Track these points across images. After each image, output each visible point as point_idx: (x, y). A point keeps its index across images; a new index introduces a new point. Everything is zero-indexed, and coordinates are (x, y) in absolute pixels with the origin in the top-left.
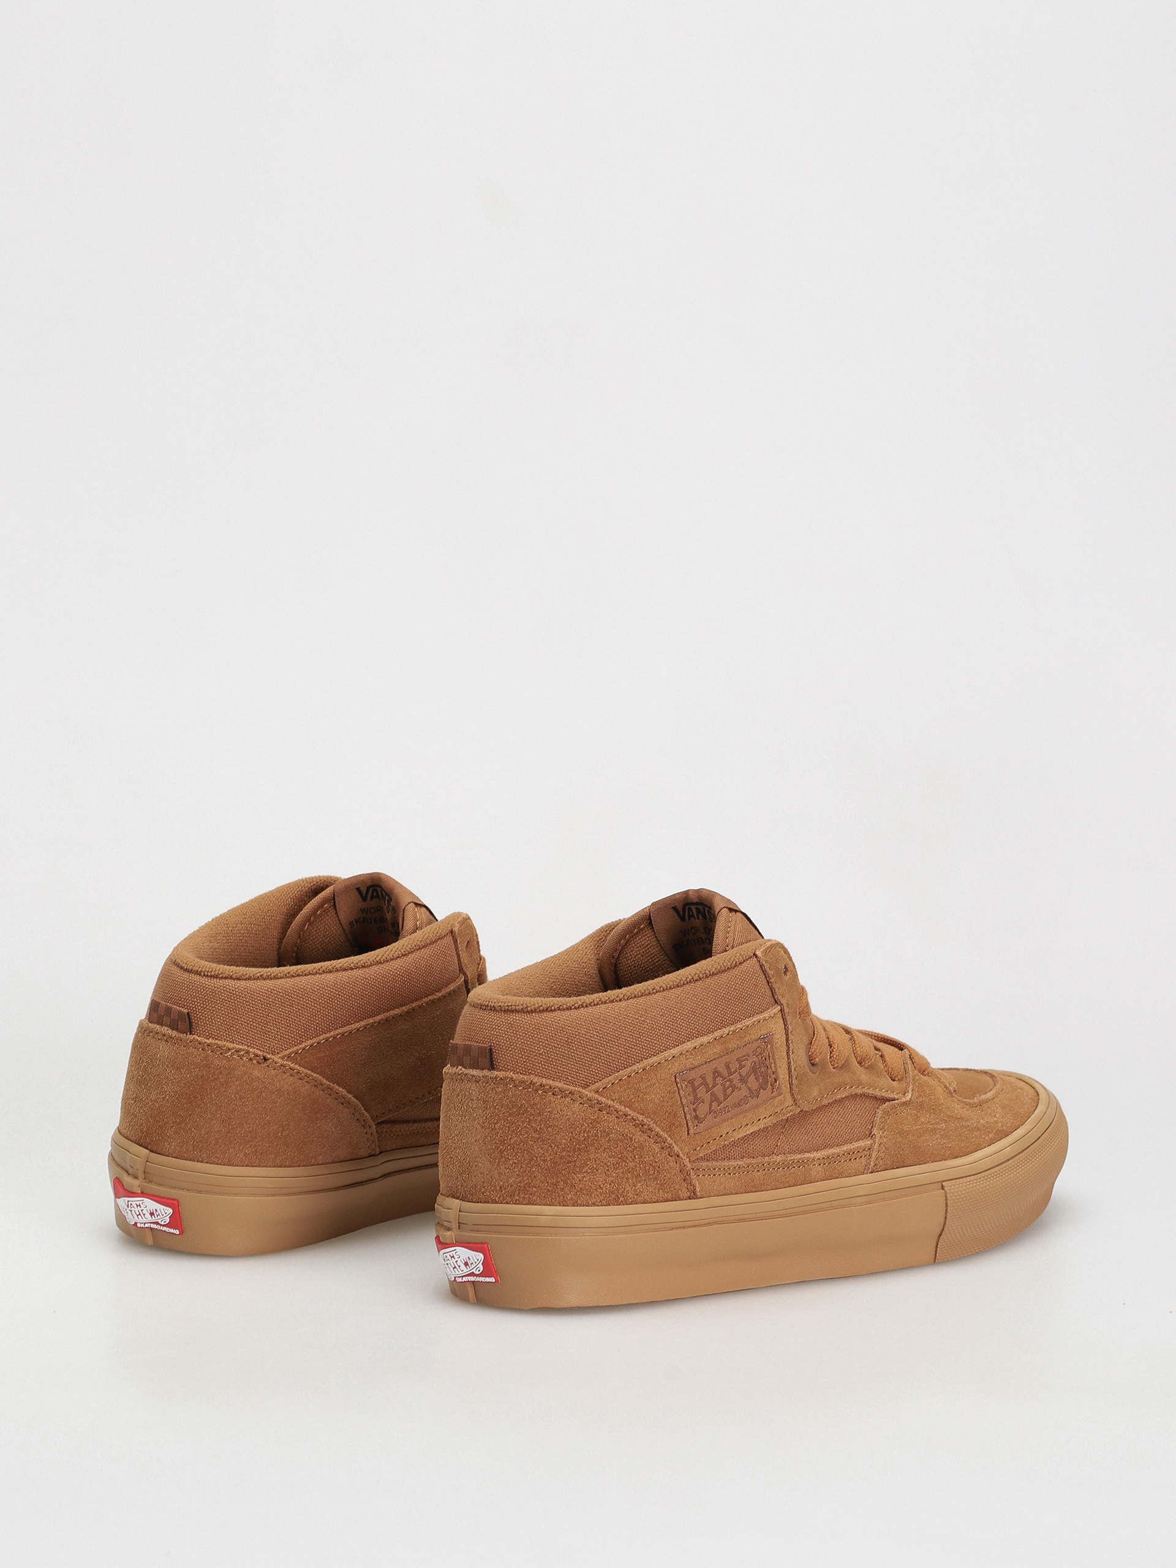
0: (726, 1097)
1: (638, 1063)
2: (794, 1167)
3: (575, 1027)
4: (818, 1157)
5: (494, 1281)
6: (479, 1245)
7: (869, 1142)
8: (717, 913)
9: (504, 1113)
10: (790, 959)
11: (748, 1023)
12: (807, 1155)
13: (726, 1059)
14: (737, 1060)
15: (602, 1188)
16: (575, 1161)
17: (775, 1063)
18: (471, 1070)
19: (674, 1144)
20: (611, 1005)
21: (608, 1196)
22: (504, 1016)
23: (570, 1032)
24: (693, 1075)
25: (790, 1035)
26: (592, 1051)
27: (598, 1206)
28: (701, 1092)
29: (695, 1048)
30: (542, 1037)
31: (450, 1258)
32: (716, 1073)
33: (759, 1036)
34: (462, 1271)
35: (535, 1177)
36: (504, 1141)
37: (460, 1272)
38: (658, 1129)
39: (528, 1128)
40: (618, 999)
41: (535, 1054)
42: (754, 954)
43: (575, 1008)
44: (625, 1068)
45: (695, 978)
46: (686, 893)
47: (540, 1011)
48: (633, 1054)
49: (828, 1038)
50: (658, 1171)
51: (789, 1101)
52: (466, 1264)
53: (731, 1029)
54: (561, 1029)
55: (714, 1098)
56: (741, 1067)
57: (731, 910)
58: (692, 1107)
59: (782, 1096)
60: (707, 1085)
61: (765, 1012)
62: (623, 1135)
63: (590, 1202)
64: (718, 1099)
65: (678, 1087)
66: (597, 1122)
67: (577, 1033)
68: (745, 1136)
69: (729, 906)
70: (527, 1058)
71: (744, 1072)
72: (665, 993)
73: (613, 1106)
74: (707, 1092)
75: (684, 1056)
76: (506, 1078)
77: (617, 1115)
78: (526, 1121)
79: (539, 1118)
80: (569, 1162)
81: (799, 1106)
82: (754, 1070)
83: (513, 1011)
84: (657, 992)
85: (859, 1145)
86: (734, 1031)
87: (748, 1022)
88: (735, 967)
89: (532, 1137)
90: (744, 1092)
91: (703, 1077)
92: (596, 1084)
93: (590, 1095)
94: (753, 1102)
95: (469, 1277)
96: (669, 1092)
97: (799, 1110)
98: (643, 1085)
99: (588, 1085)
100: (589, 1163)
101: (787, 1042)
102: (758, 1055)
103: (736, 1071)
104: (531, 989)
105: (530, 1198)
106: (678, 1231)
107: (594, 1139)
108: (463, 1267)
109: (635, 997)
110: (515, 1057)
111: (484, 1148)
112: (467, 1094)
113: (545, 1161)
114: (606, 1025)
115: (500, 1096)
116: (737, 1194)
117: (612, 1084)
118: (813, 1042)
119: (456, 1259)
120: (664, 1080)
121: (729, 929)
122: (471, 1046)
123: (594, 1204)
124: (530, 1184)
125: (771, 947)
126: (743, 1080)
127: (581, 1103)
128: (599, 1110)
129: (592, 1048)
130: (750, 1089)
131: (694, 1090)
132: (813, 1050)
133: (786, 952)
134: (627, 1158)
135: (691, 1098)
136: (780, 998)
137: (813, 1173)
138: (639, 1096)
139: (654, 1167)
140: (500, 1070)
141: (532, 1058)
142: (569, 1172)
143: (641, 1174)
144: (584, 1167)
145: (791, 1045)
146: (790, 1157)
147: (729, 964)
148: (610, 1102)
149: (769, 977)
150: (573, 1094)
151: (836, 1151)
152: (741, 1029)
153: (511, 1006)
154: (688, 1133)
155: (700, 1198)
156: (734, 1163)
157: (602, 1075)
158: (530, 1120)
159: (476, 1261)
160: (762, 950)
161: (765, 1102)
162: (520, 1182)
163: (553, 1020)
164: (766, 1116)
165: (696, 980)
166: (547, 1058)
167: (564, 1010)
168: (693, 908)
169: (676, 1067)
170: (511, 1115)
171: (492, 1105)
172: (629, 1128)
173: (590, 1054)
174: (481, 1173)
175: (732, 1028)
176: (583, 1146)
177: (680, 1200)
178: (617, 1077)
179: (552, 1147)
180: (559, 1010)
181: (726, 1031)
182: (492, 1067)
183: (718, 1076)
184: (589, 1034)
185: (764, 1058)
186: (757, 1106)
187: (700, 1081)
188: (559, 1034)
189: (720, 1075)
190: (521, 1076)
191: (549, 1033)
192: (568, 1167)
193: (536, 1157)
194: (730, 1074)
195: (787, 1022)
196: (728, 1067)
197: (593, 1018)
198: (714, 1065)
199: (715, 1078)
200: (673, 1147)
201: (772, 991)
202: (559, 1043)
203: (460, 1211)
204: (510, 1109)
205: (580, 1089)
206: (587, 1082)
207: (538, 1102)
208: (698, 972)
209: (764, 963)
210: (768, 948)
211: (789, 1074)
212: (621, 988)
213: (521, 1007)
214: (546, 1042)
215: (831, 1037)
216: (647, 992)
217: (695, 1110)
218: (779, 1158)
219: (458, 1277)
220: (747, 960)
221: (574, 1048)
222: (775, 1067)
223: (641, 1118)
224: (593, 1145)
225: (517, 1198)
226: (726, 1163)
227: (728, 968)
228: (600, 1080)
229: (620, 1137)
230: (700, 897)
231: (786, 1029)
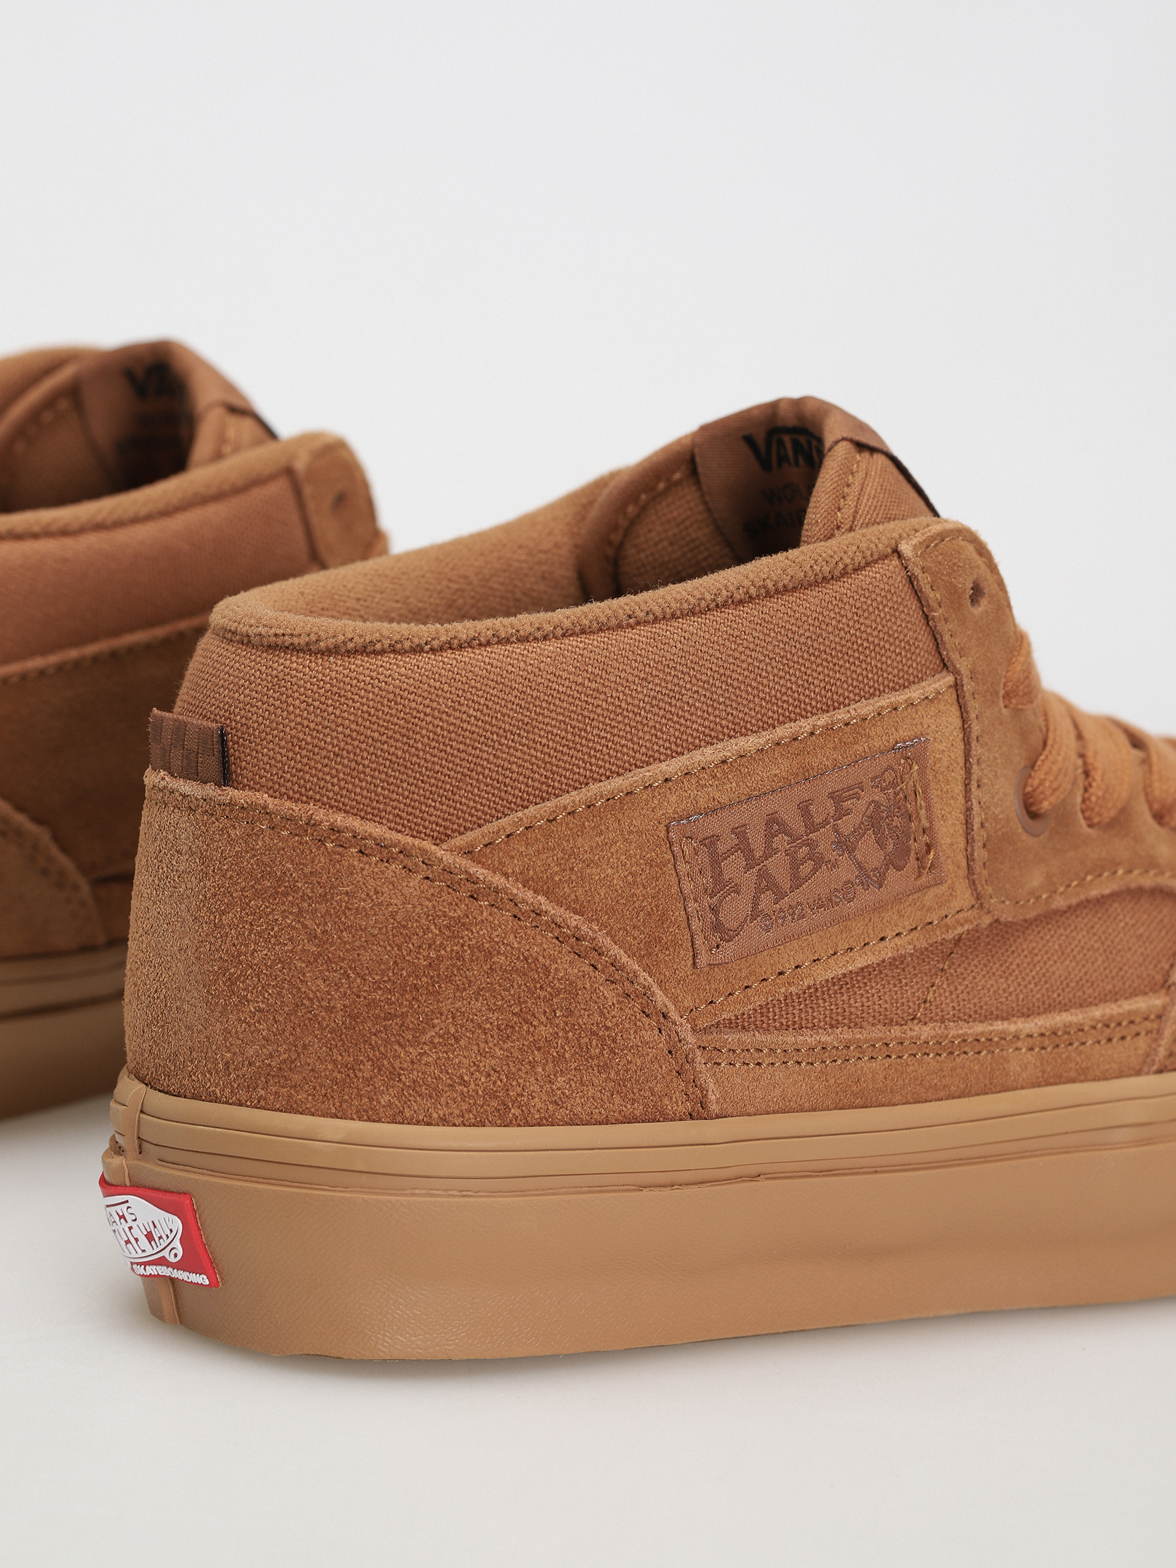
0: (797, 882)
1: (576, 789)
2: (965, 1053)
3: (425, 694)
4: (1027, 1031)
5: (207, 1283)
6: (176, 1198)
7: (1157, 1001)
8: (826, 450)
9: (243, 889)
10: (993, 567)
11: (865, 711)
12: (999, 1026)
13: (801, 792)
14: (831, 795)
15: (465, 1084)
16: (404, 1015)
17: (929, 808)
18: (182, 782)
19: (655, 988)
20: (519, 648)
21: (480, 1102)
22: (266, 658)
23: (413, 705)
24: (712, 825)
25: (974, 744)
26: (463, 755)
27: (454, 1125)
28: (733, 868)
29: (724, 762)
30: (346, 715)
31: (117, 1218)
32: (774, 824)
33: (892, 741)
34: (143, 1251)
35: (305, 1046)
36: (239, 956)
37: (140, 1254)
38: (615, 950)
39: (294, 928)
40: (539, 634)
41: (324, 753)
42: (896, 552)
43: (432, 649)
44: (543, 799)
45: (737, 597)
46: (774, 406)
47: (348, 652)
48: (564, 769)
49: (1082, 756)
50: (612, 1051)
51: (964, 897)
52: (150, 1237)
53: (819, 723)
54: (391, 696)
55: (766, 883)
56: (841, 813)
57: (861, 447)
58: (707, 901)
59: (946, 885)
60: (748, 852)
61: (913, 687)
62: (526, 959)
63: (435, 1115)
64: (776, 885)
65: (672, 852)
66: (463, 924)
67: (428, 710)
68: (844, 975)
69: (857, 438)
70: (305, 760)
71: (847, 825)
72: (658, 628)
73: (505, 890)
74: (748, 868)
75: (694, 781)
76: (253, 806)
77: (516, 911)
78: (291, 913)
79: (322, 908)
80: (390, 1016)
81: (989, 912)
82: (874, 821)
83: (287, 648)
84: (638, 623)
85: (1133, 1007)
86: (829, 728)
87: (866, 708)
88: (842, 576)
89: (303, 951)
90: (846, 871)
91: (740, 832)
92: (469, 833)
93: (448, 858)
94: (867, 897)
95: (158, 1268)
96: (650, 863)
97: (987, 920)
98: (583, 843)
99: (448, 836)
100: (436, 1021)
101: (966, 761)
102: (886, 788)
103: (826, 822)
104: (397, 601)
105: (290, 1096)
106: (657, 1192)
107: (453, 965)
108: (144, 1242)
109: (583, 632)
110: (279, 757)
111: (195, 968)
112: (171, 837)
113: (330, 1010)
114: (502, 695)
115: (237, 849)
116: (815, 1110)
117: (508, 836)
118: (1039, 763)
119: (130, 1223)
120: (640, 833)
121: (846, 490)
122: (185, 724)
123: (444, 1121)
124: (292, 1062)
125: (942, 536)
126: (846, 845)
127: (427, 878)
128: (472, 896)
129: (462, 747)
130: (860, 866)
131: (716, 861)
132: (1036, 783)
133: (982, 550)
134: (534, 1015)
135: (707, 880)
136: (954, 656)
137: (1014, 1067)
138: (572, 869)
139: (602, 1039)
140: (244, 786)
141: (316, 762)
142: (387, 1042)
143: (567, 1055)
144: (424, 1032)
145: (975, 767)
146: (956, 1030)
147: (826, 569)
148: (498, 880)
149: (929, 606)
150: (409, 856)
151: (1074, 1019)
152: (847, 724)
153: (284, 635)
154: (694, 963)
155: (718, 1117)
156: (809, 1038)
157: (486, 814)
158: (301, 910)
159: (168, 1232)
160: (915, 541)
161: (898, 899)
162: (271, 1056)
163: (374, 674)
164: (901, 930)
165: (741, 602)
166: (353, 764)
167: (406, 652)
168: (787, 439)
169: (672, 803)
170: (258, 894)
171: (219, 869)
172: (543, 945)
173: (458, 761)
174: (188, 1028)
175: (823, 720)
176: (424, 979)
177: (666, 1120)
178: (521, 819)
179: (348, 976)
180: (394, 651)
181: (805, 725)
182: (226, 778)
183: (779, 832)
184: (457, 714)
185: (901, 795)
186: (879, 908)
187: (731, 840)
188: (386, 709)
189: (785, 830)
190: (288, 804)
191: (362, 704)
192: (385, 1027)
193: (309, 999)
194: (812, 828)
195: (967, 713)
196: (804, 809)
197: (470, 675)
198: (770, 805)
199: (770, 836)
200: (653, 994)
201: (936, 639)
202: (383, 730)
203: (142, 1112)
204: (258, 881)
205: (428, 845)
206: (446, 828)
207: (323, 868)
208: (746, 583)
209: (917, 571)
210: (932, 538)
211: (967, 834)
212: (554, 610)
213: (303, 640)
214: (353, 726)
215: (1090, 754)
216: (614, 622)
217: (714, 910)
218: (926, 1032)
219: (138, 1264)
220: (876, 562)
221: (420, 745)
222: (930, 819)
223: (574, 920)
224: (449, 979)
225: (262, 1092)
226: (789, 1038)
227: (824, 578)
228: (480, 826)
229: (519, 965)
230: (800, 417)
231: (965, 729)
